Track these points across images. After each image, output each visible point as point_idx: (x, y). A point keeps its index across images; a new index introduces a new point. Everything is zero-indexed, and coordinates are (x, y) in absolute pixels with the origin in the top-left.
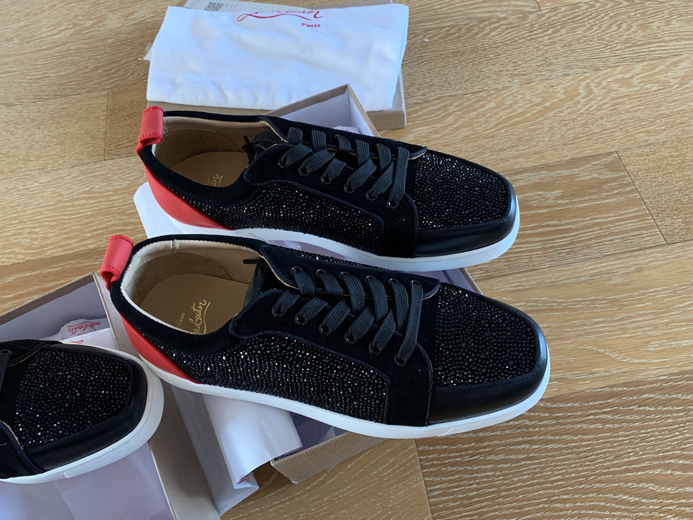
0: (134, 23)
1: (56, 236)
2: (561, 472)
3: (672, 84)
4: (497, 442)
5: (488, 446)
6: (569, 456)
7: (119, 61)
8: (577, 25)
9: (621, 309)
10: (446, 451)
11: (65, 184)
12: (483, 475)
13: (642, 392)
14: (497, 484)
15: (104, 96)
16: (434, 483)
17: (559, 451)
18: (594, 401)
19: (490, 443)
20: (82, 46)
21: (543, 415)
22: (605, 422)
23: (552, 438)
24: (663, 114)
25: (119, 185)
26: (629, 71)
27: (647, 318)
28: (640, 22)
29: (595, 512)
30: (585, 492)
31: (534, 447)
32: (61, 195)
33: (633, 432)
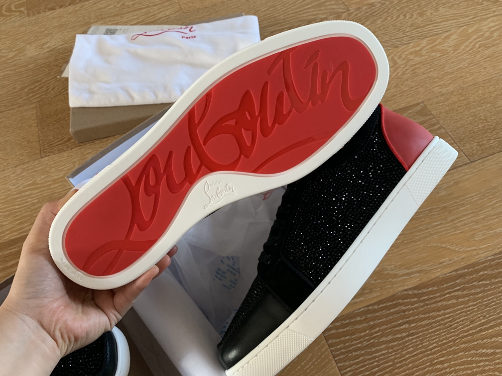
0: (48, 50)
1: (11, 223)
2: (435, 341)
3: (448, 51)
4: (385, 327)
5: (378, 331)
6: (439, 327)
7: (41, 80)
8: (376, 18)
9: (450, 213)
10: (348, 341)
11: (11, 181)
12: (380, 353)
13: (477, 271)
14: (392, 359)
15: (33, 108)
16: (346, 367)
17: (430, 325)
18: (447, 283)
19: (380, 328)
20: (9, 72)
21: (413, 300)
22: (457, 297)
23: (423, 316)
24: (447, 72)
25: (56, 175)
26: (418, 46)
27: (469, 217)
28: (418, 11)
29: (466, 366)
30: (455, 352)
31: (413, 325)
32: (9, 190)
33: (478, 301)
